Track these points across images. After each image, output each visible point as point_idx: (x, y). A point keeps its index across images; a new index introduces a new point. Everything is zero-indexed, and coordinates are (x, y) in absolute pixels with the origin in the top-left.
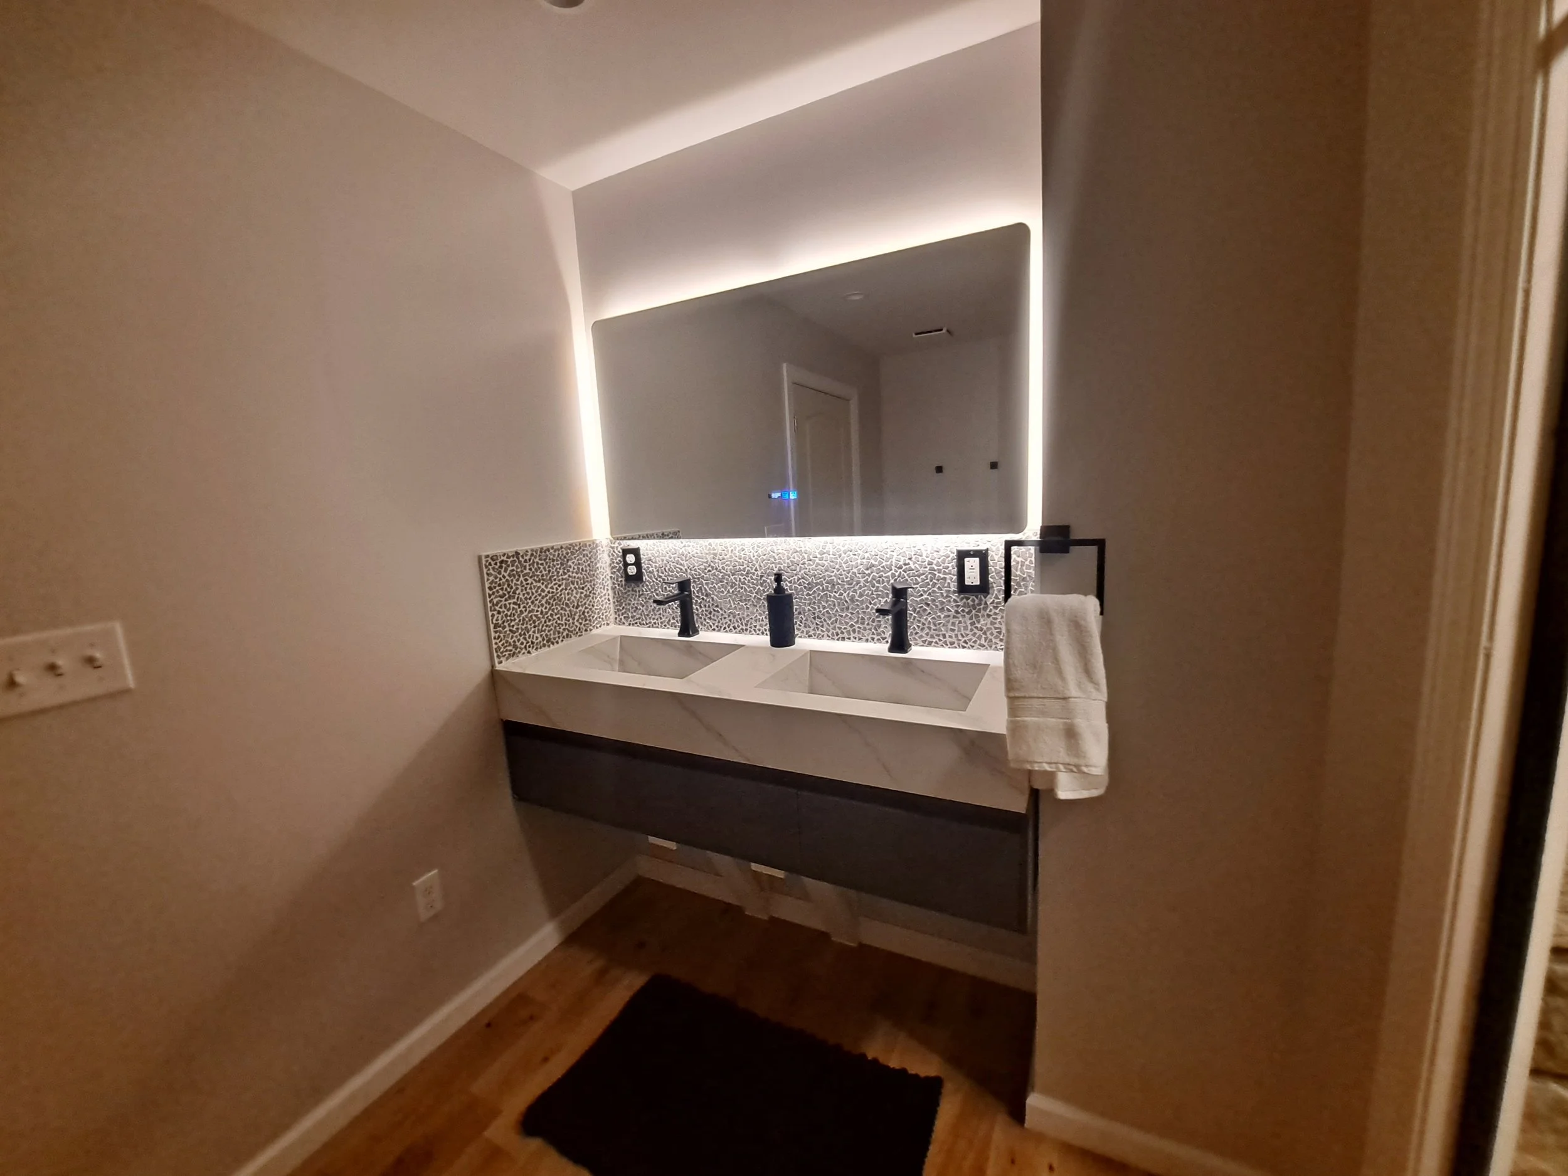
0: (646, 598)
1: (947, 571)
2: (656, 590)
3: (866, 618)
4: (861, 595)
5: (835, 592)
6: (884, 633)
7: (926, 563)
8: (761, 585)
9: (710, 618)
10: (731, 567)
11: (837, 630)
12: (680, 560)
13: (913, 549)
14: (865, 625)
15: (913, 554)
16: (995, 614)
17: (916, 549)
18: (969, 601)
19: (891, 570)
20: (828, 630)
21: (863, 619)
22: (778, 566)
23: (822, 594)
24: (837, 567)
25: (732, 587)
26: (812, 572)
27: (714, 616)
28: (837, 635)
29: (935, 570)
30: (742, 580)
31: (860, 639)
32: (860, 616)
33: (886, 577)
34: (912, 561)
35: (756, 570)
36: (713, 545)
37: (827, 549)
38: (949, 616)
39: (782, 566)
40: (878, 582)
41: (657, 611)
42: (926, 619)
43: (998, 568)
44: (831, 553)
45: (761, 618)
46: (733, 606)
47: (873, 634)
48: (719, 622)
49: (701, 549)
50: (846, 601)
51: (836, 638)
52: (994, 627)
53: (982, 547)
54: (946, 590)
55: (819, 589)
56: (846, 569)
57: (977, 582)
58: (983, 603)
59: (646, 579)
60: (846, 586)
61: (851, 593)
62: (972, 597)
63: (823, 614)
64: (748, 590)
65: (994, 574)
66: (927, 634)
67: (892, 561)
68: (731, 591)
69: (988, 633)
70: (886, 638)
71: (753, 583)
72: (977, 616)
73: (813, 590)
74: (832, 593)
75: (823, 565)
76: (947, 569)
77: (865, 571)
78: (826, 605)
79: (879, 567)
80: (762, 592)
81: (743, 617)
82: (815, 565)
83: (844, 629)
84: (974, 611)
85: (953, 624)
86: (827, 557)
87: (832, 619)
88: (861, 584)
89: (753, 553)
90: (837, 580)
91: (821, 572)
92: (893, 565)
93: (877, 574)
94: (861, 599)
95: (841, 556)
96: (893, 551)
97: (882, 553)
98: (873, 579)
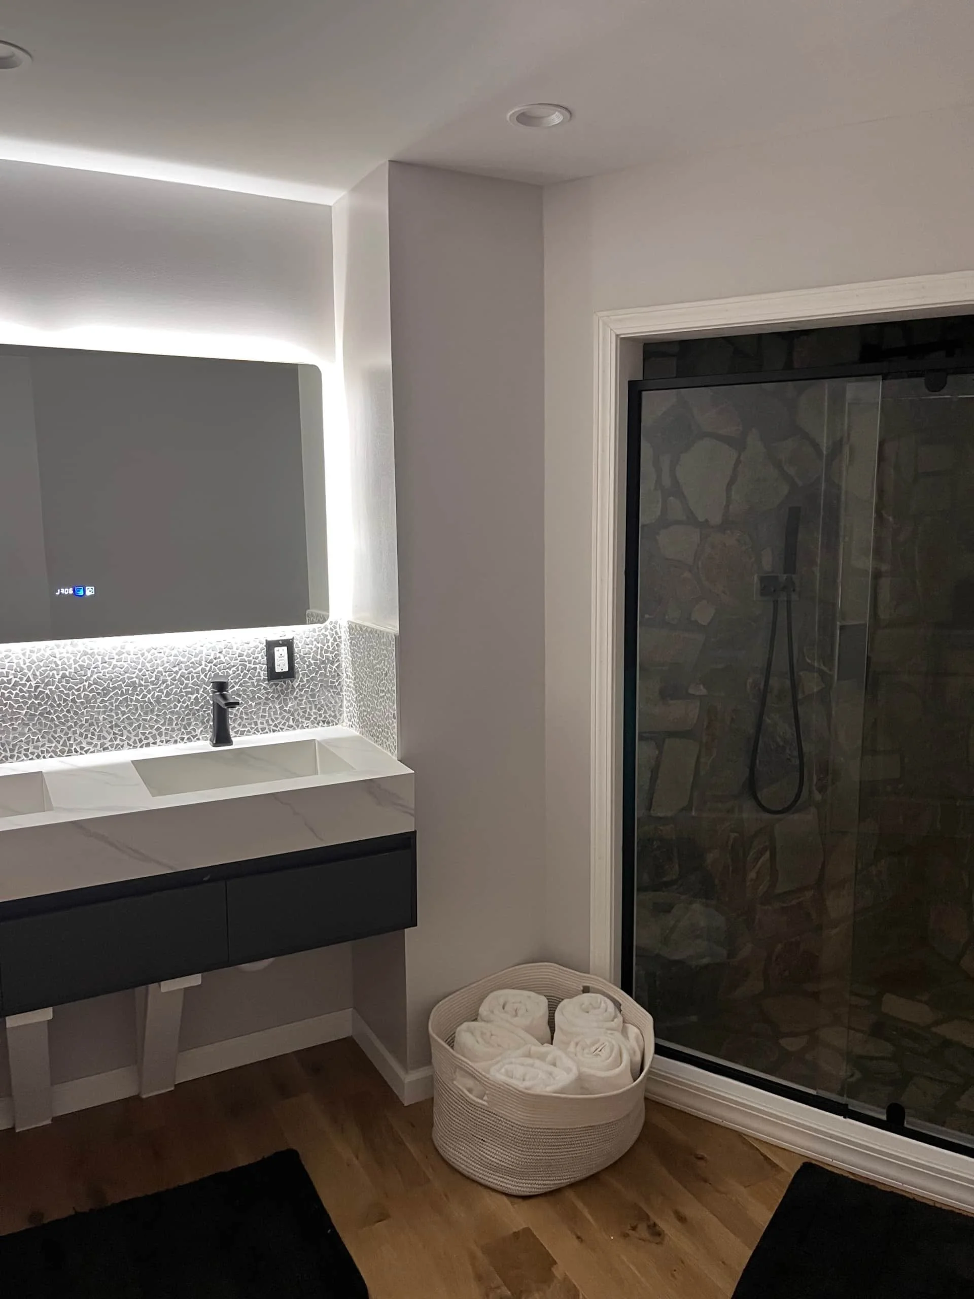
1: (257, 661)
4: (168, 695)
5: (137, 695)
6: (194, 730)
7: (237, 655)
8: (36, 697)
11: (140, 736)
13: (223, 643)
14: (173, 726)
15: (223, 648)
16: (301, 696)
17: (226, 643)
18: (278, 687)
19: (201, 665)
20: (129, 739)
22: (61, 673)
23: (121, 699)
24: (139, 667)
26: (108, 675)
28: (141, 741)
29: (246, 662)
30: (7, 695)
31: (167, 741)
32: (168, 717)
33: (195, 673)
34: (222, 654)
35: (28, 680)
37: (126, 650)
38: (260, 704)
39: (67, 673)
40: (187, 679)
43: (302, 654)
44: (132, 653)
45: (36, 738)
47: (183, 733)
50: (151, 703)
51: (139, 745)
52: (300, 708)
53: (288, 637)
54: (256, 679)
55: (116, 694)
56: (150, 669)
57: (286, 669)
58: (290, 687)
60: (151, 687)
61: (156, 694)
62: (280, 683)
63: (123, 721)
64: (16, 706)
65: (299, 660)
66: (239, 725)
67: (201, 657)
69: (296, 715)
70: (197, 735)
71: (23, 697)
72: (285, 700)
73: (109, 696)
74: (133, 697)
75: (121, 667)
76: (257, 659)
77: (172, 669)
78: (126, 711)
79: (188, 663)
80: (37, 706)
81: (6, 741)
82: (111, 667)
83: (148, 734)
84: (282, 696)
85: (264, 711)
86: (126, 658)
87: (134, 725)
88: (167, 683)
89: (24, 660)
90: (139, 681)
91: (120, 674)
92: (202, 660)
93: (186, 670)
94: (167, 698)
95: (144, 655)
96: (202, 647)
97: (191, 649)
98: (182, 676)
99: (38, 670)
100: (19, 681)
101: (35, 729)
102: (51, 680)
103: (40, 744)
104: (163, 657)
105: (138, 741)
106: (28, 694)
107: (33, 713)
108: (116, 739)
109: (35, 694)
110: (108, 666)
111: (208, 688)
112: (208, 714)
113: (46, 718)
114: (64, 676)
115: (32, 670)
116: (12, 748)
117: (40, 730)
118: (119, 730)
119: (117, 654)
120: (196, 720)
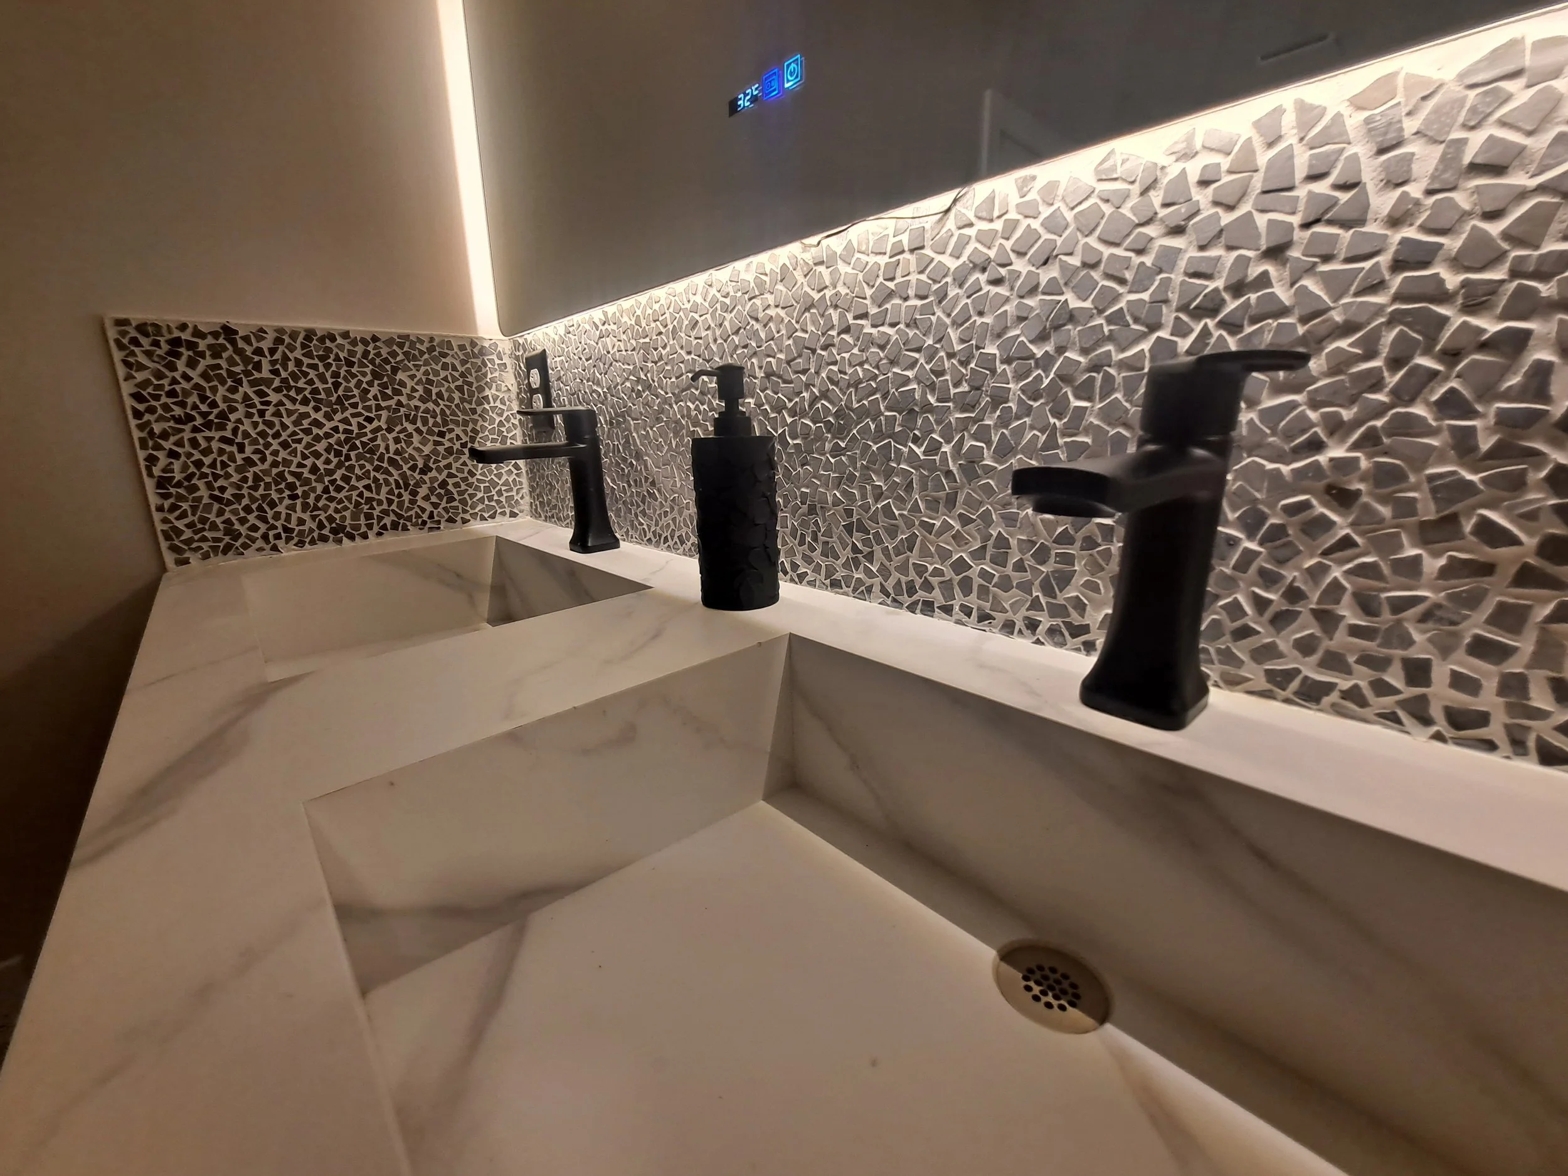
3: (1013, 542)
5: (916, 440)
6: (1080, 607)
7: (1384, 259)
10: (673, 379)
11: (913, 575)
14: (1009, 570)
15: (1299, 217)
17: (1322, 187)
19: (1154, 327)
20: (885, 572)
21: (1002, 542)
23: (875, 447)
24: (930, 340)
26: (850, 371)
28: (911, 590)
31: (984, 617)
32: (995, 534)
33: (1123, 365)
34: (1285, 261)
37: (898, 280)
38: (1485, 569)
40: (1085, 391)
42: (1318, 572)
44: (910, 292)
47: (1035, 605)
50: (949, 474)
51: (907, 600)
54: (1501, 413)
56: (958, 347)
60: (955, 416)
61: (969, 443)
63: (875, 518)
66: (1305, 647)
67: (1166, 283)
70: (1085, 629)
73: (851, 435)
74: (905, 445)
75: (884, 342)
77: (1031, 347)
78: (884, 489)
79: (1099, 321)
82: (860, 343)
83: (933, 575)
85: (1509, 617)
86: (896, 309)
87: (900, 538)
88: (1010, 404)
89: (714, 331)
90: (924, 394)
91: (877, 367)
92: (1166, 301)
93: (1084, 351)
94: (1001, 463)
95: (946, 295)
96: (1178, 230)
97: (1119, 252)
98: (1064, 378)
102: (749, 381)
104: (1007, 300)
105: (905, 589)
108: (857, 564)
110: (852, 340)
114: (769, 372)
118: (865, 543)
119: (874, 298)
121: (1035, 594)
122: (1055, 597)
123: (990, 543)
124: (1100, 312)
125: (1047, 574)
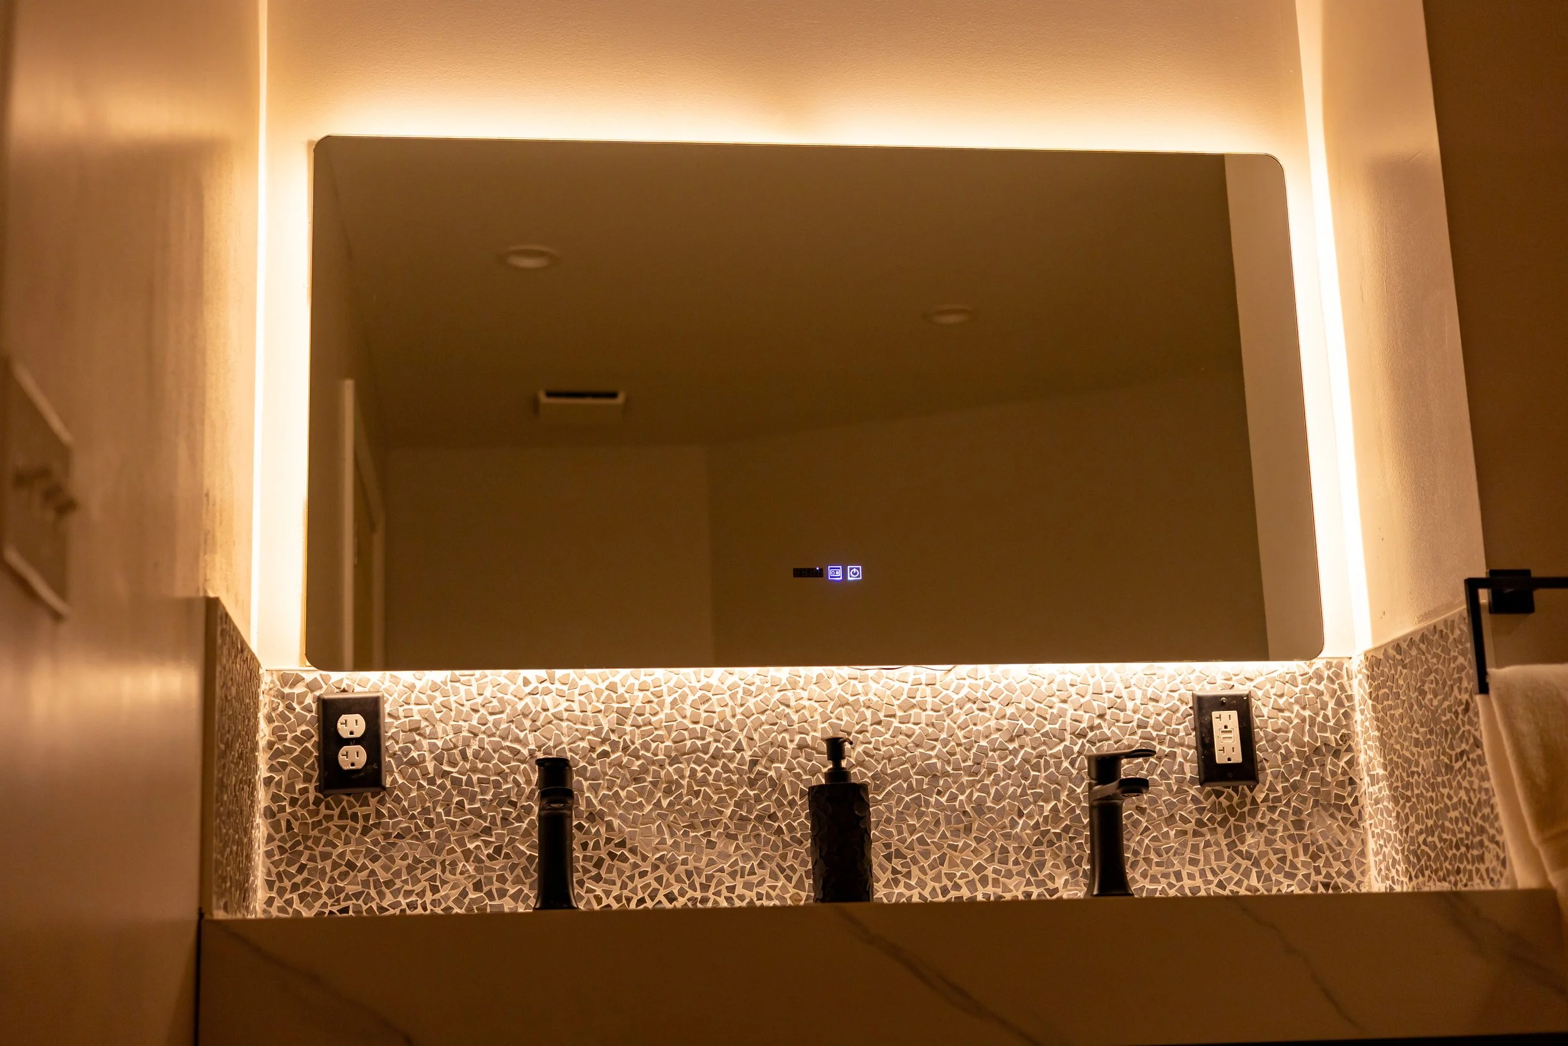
0: (387, 836)
1: (1176, 739)
2: (426, 810)
3: (1011, 849)
4: (998, 798)
5: (939, 793)
7: (1135, 724)
8: (752, 784)
9: (597, 879)
10: (669, 743)
11: (945, 881)
12: (513, 726)
13: (1106, 695)
14: (1010, 865)
15: (1106, 705)
16: (1273, 822)
17: (1112, 695)
18: (1222, 799)
19: (1062, 740)
21: (1004, 850)
22: (797, 738)
23: (907, 799)
24: (944, 736)
25: (668, 792)
26: (884, 749)
27: (609, 870)
29: (1153, 739)
30: (700, 775)
33: (1052, 756)
34: (1105, 720)
35: (738, 749)
36: (621, 690)
37: (918, 698)
38: (1185, 833)
39: (809, 739)
40: (1037, 768)
41: (424, 870)
42: (1140, 843)
43: (1269, 730)
44: (929, 707)
45: (748, 867)
46: (670, 842)
47: (1029, 883)
48: (624, 886)
49: (582, 698)
50: (965, 813)
52: (1272, 849)
53: (1240, 690)
54: (1177, 779)
56: (963, 741)
57: (1237, 758)
58: (1248, 800)
59: (394, 781)
60: (965, 779)
61: (976, 795)
62: (1226, 790)
63: (911, 847)
64: (715, 798)
65: (1264, 742)
68: (665, 803)
69: (1263, 863)
71: (729, 782)
72: (1238, 830)
73: (886, 791)
74: (932, 797)
75: (910, 733)
76: (1175, 736)
77: (1006, 744)
78: (917, 826)
79: (1038, 735)
80: (753, 802)
81: (696, 868)
82: (890, 732)
83: (960, 878)
84: (1232, 819)
85: (1195, 849)
86: (918, 715)
87: (933, 857)
88: (998, 773)
89: (733, 709)
90: (943, 766)
91: (906, 748)
92: (1065, 730)
93: (1034, 748)
94: (998, 805)
95: (952, 712)
96: (1065, 701)
97: (1042, 706)
98: (1026, 760)
99: (756, 730)
100: (722, 748)
101: (747, 848)
102: (779, 750)
103: (755, 879)
104: (989, 720)
105: (939, 891)
106: (737, 776)
107: (744, 814)
108: (896, 882)
109: (749, 778)
110: (883, 730)
111: (1079, 791)
112: (1080, 846)
113: (768, 827)
114: (801, 747)
115: (746, 729)
116: (704, 882)
117: (756, 851)
118: (903, 865)
119: (900, 707)
120: (1055, 856)
121: (1027, 877)
122: (1037, 876)
123: (997, 852)
124: (1038, 731)
125: (1032, 864)
